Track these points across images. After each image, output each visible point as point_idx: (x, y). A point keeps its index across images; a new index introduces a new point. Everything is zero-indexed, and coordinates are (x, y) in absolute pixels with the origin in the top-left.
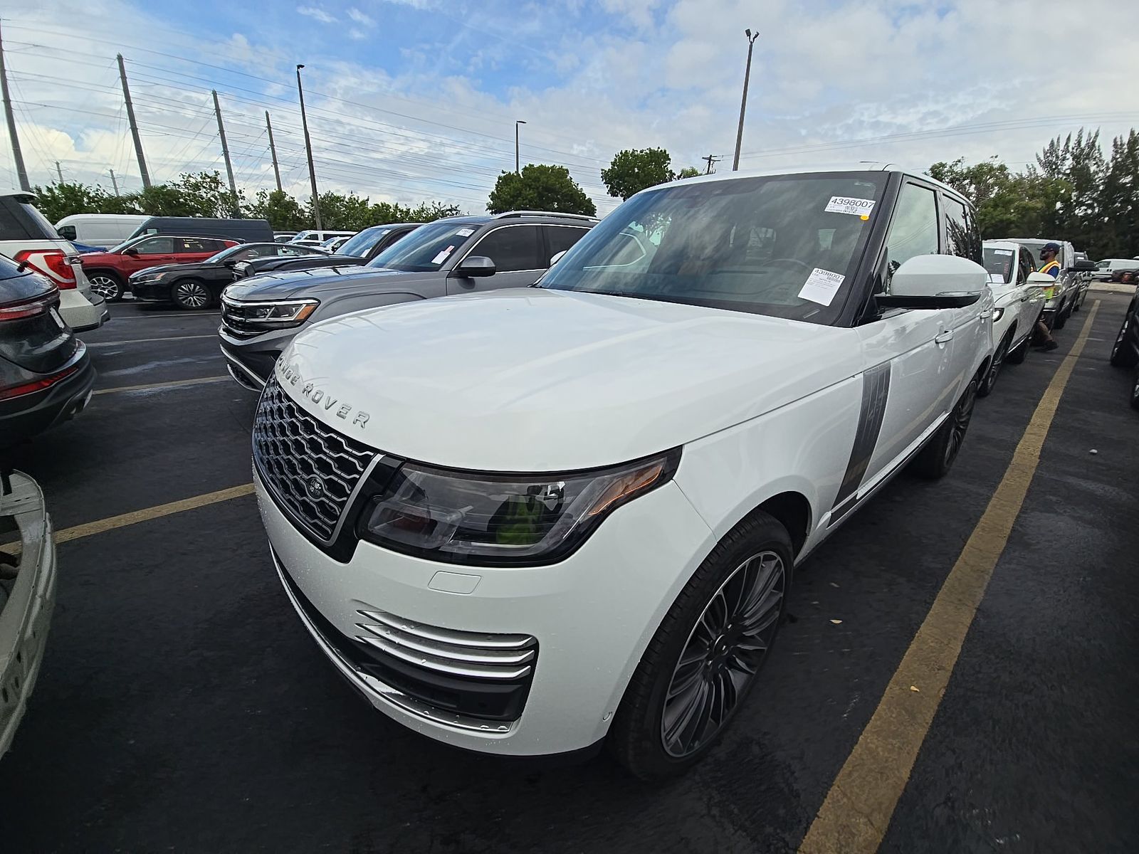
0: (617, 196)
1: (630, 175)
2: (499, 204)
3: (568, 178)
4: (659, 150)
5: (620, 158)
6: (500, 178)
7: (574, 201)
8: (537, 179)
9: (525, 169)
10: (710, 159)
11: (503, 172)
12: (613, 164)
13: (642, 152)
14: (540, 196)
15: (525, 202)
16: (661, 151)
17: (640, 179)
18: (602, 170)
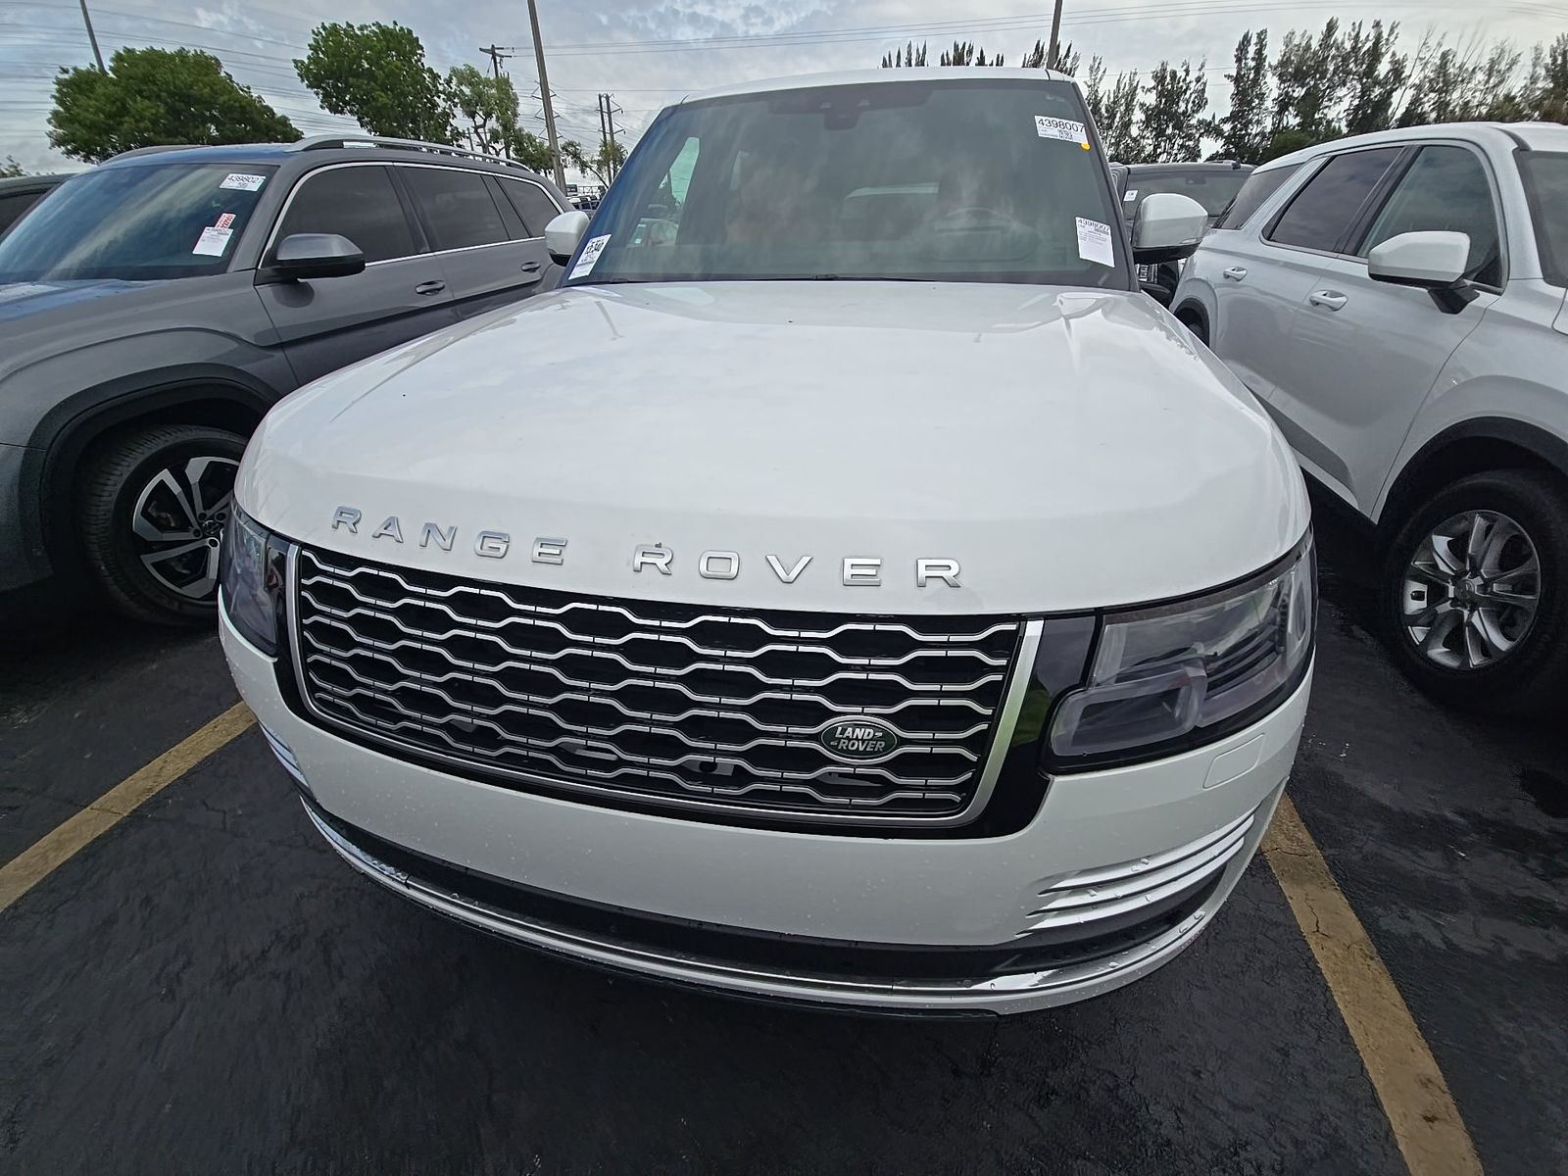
0: (342, 112)
1: (357, 75)
2: (82, 133)
3: (223, 74)
4: (397, 28)
5: (326, 40)
6: (59, 82)
7: (250, 121)
8: (148, 79)
9: (119, 58)
10: (492, 52)
11: (65, 71)
12: (315, 48)
13: (361, 29)
14: (173, 112)
15: (142, 125)
16: (402, 29)
17: (379, 82)
18: (295, 61)
